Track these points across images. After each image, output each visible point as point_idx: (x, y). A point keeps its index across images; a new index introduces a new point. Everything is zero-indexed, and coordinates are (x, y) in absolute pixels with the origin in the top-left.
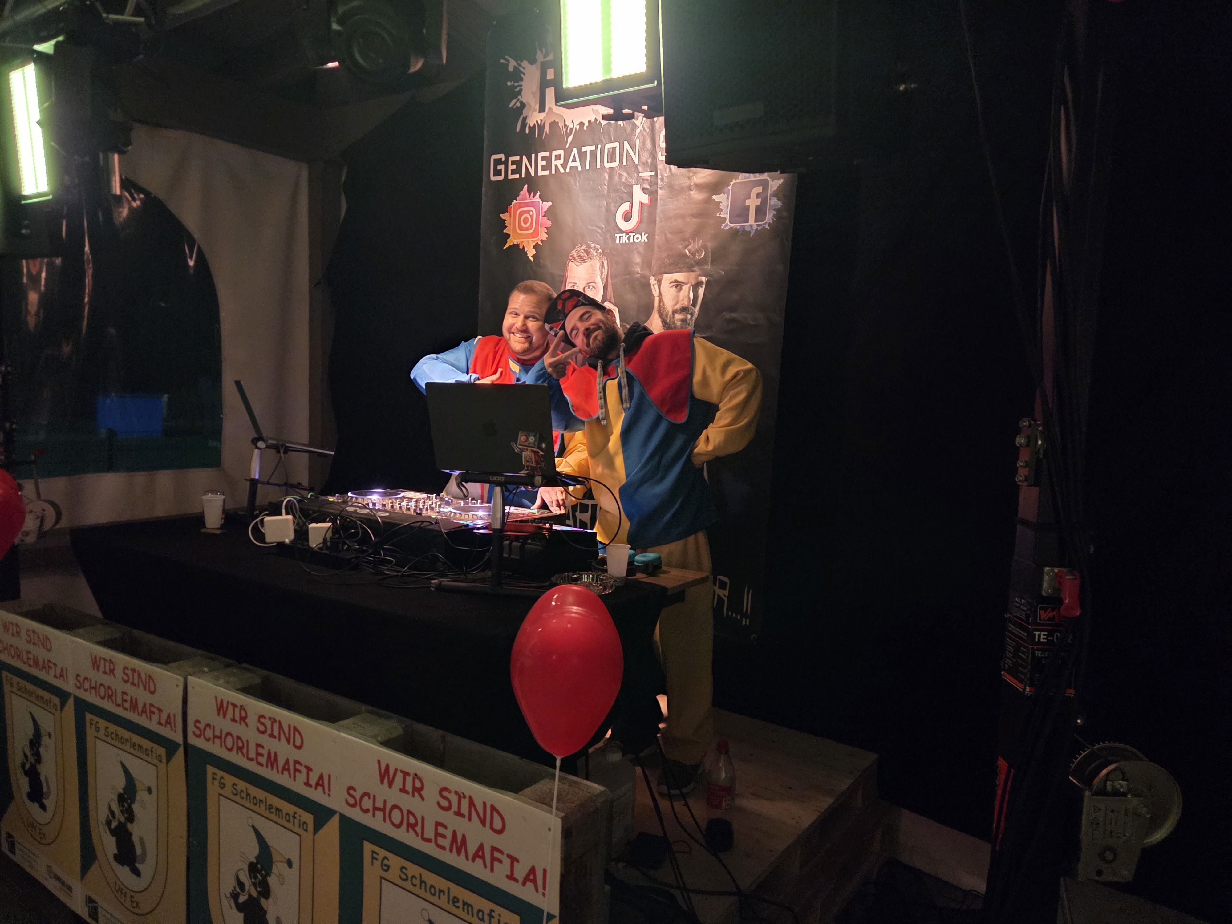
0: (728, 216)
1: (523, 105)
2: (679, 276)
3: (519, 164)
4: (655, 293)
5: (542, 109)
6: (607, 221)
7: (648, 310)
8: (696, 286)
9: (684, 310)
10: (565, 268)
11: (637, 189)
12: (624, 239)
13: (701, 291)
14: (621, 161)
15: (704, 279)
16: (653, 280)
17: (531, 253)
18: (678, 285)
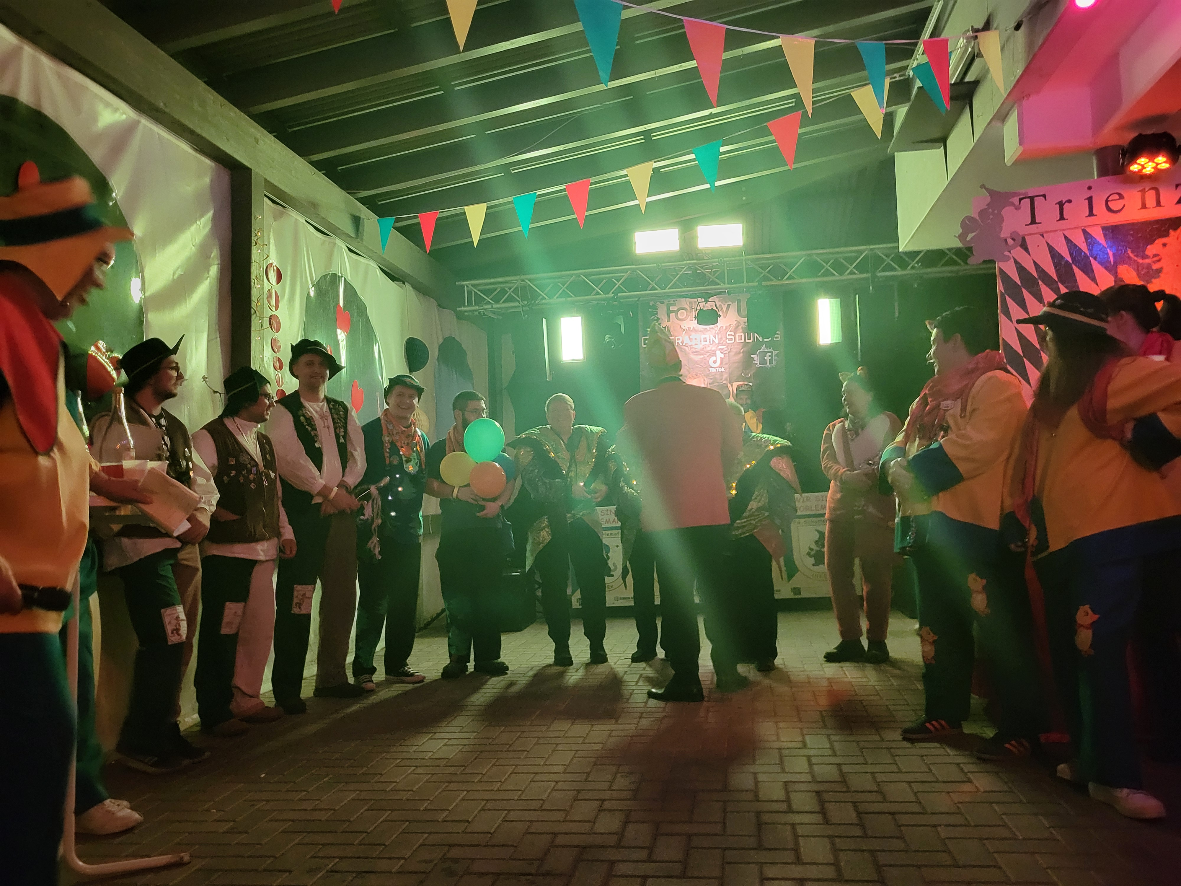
0: (758, 363)
1: (658, 319)
4: (731, 389)
5: (669, 321)
6: (705, 363)
11: (718, 352)
12: (714, 370)
14: (710, 342)
16: (729, 385)
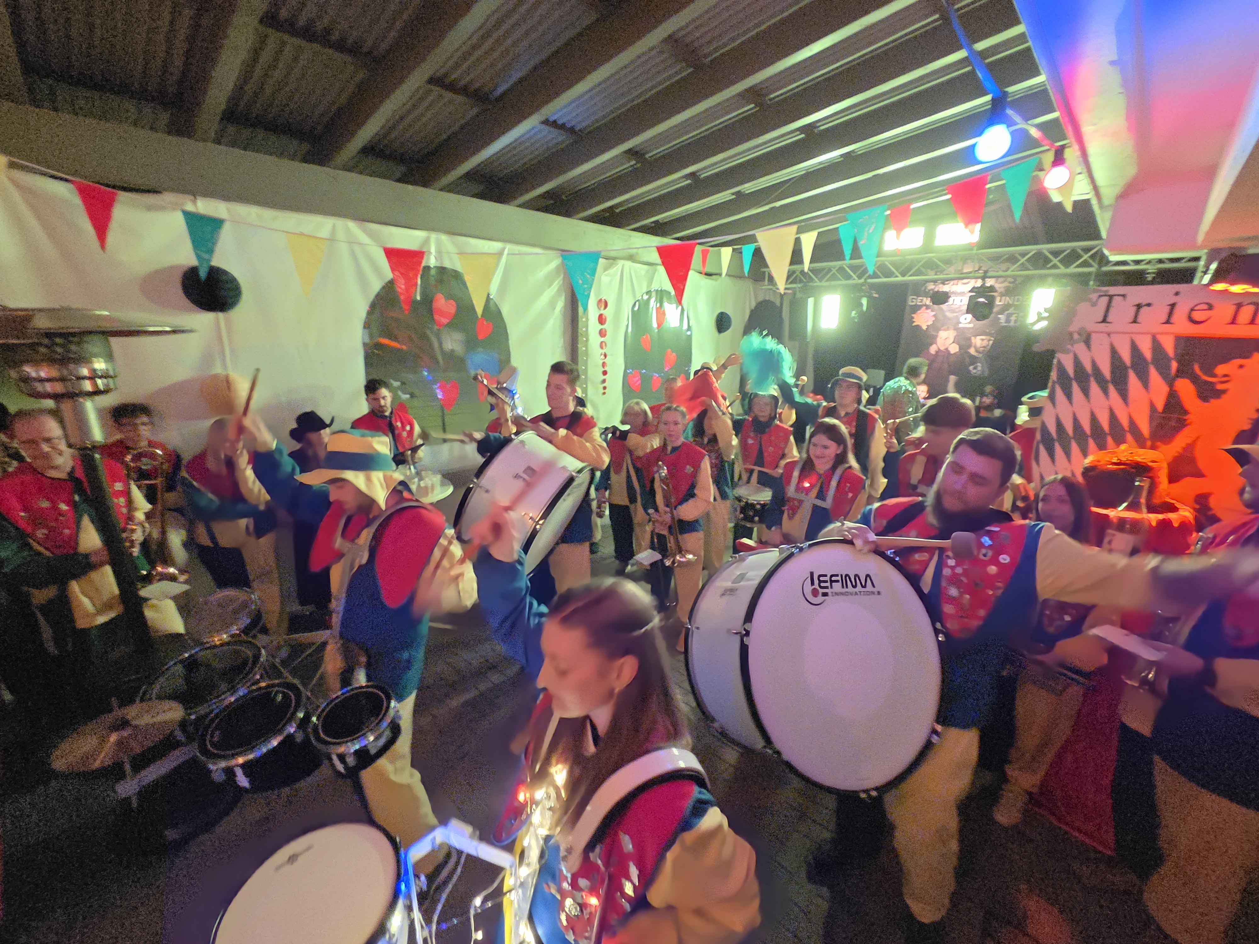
0: (1004, 322)
2: (983, 337)
3: (922, 300)
4: (974, 342)
7: (970, 346)
8: (989, 340)
9: (984, 347)
10: (938, 333)
13: (991, 342)
15: (993, 339)
17: (924, 328)
18: (983, 340)
